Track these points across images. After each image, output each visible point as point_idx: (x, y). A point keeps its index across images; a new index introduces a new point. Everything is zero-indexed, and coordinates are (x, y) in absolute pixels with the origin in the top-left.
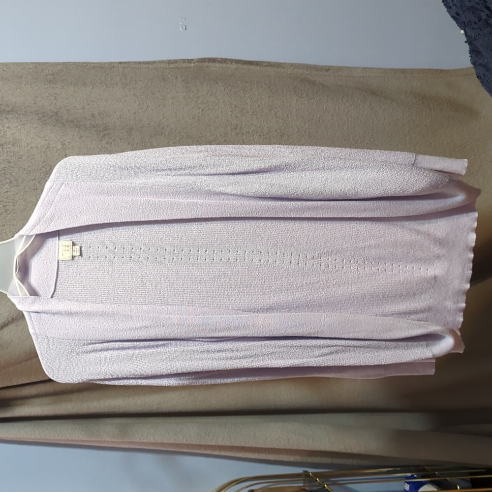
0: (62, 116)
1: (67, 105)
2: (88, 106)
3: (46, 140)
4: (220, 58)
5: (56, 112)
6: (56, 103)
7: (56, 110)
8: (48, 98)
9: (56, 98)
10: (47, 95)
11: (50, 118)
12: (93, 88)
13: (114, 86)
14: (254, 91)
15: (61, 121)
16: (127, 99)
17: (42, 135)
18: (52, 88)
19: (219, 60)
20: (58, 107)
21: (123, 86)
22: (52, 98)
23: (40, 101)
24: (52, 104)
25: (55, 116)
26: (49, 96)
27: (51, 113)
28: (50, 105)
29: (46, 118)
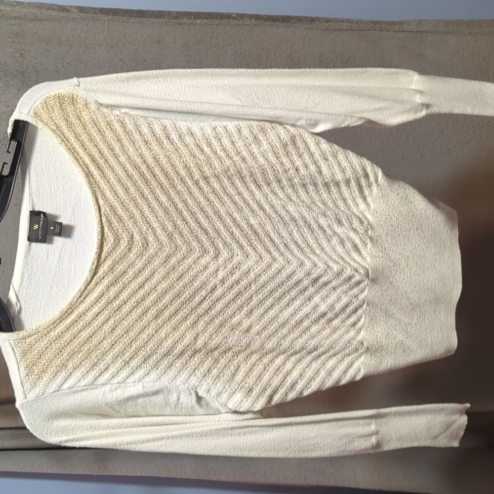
0: (29, 77)
1: (35, 65)
2: (63, 69)
3: (8, 106)
4: (236, 14)
5: (22, 72)
6: (22, 62)
7: (22, 69)
8: (13, 55)
9: (22, 55)
10: (11, 50)
11: (13, 78)
12: (70, 48)
13: (97, 48)
14: (270, 61)
15: (27, 83)
16: (113, 64)
17: (4, 99)
18: (19, 43)
19: (234, 15)
20: (24, 67)
21: (108, 49)
22: (18, 55)
23: (3, 57)
24: (17, 61)
25: (21, 77)
26: (14, 51)
27: (15, 72)
28: (14, 63)
29: (8, 78)
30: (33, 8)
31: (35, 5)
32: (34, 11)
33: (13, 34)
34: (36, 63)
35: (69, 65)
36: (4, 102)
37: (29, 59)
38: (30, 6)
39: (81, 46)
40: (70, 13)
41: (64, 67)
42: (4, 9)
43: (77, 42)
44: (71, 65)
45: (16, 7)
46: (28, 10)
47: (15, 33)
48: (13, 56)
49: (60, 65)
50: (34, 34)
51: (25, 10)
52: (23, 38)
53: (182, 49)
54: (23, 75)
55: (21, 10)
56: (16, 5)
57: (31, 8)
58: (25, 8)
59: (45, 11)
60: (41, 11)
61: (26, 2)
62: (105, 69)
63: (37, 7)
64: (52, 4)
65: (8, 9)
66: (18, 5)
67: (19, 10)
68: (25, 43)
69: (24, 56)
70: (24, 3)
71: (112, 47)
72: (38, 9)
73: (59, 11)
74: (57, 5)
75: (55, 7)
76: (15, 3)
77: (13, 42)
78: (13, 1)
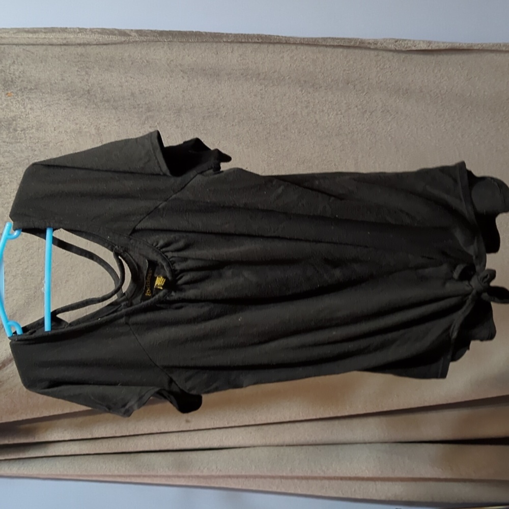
0: (95, 95)
2: (127, 84)
3: (77, 124)
5: (89, 90)
6: (87, 80)
7: (88, 88)
8: (79, 73)
10: (77, 69)
11: (80, 97)
15: (94, 101)
17: (72, 118)
18: (84, 62)
20: (90, 85)
22: (84, 73)
23: (69, 76)
24: (83, 80)
25: (87, 95)
26: (80, 70)
27: (82, 91)
28: (81, 82)
29: (76, 97)
30: (95, 34)
31: (97, 31)
32: (97, 36)
33: (78, 54)
34: (101, 80)
35: (132, 79)
36: (73, 121)
37: (94, 76)
38: (92, 32)
39: (143, 61)
40: (131, 37)
41: (127, 81)
42: (68, 37)
43: (139, 58)
44: (134, 79)
45: (78, 34)
46: (90, 37)
47: (79, 54)
48: (78, 75)
49: (123, 80)
50: (98, 54)
51: (88, 37)
52: (88, 58)
53: (239, 58)
54: (89, 93)
55: (84, 36)
56: (79, 33)
57: (93, 35)
58: (87, 34)
59: (106, 37)
60: (102, 37)
61: (88, 28)
62: (166, 80)
63: (99, 33)
64: (113, 29)
65: (72, 37)
66: (81, 32)
67: (81, 37)
68: (89, 62)
69: (89, 74)
70: (86, 29)
71: (172, 60)
72: (100, 35)
73: (120, 35)
74: (118, 30)
75: (116, 32)
76: (78, 30)
77: (79, 61)
78: (76, 28)
